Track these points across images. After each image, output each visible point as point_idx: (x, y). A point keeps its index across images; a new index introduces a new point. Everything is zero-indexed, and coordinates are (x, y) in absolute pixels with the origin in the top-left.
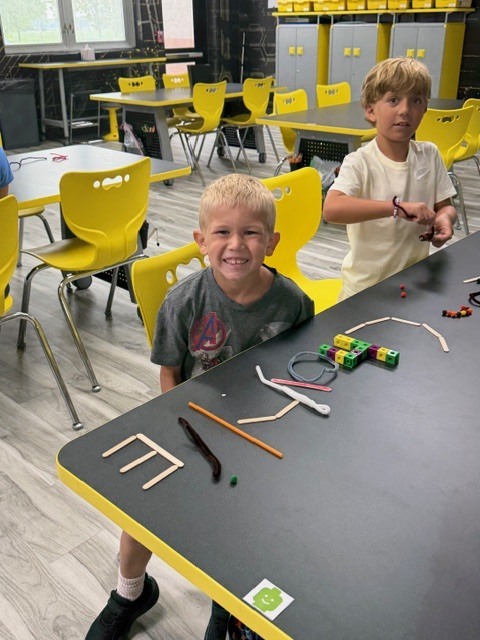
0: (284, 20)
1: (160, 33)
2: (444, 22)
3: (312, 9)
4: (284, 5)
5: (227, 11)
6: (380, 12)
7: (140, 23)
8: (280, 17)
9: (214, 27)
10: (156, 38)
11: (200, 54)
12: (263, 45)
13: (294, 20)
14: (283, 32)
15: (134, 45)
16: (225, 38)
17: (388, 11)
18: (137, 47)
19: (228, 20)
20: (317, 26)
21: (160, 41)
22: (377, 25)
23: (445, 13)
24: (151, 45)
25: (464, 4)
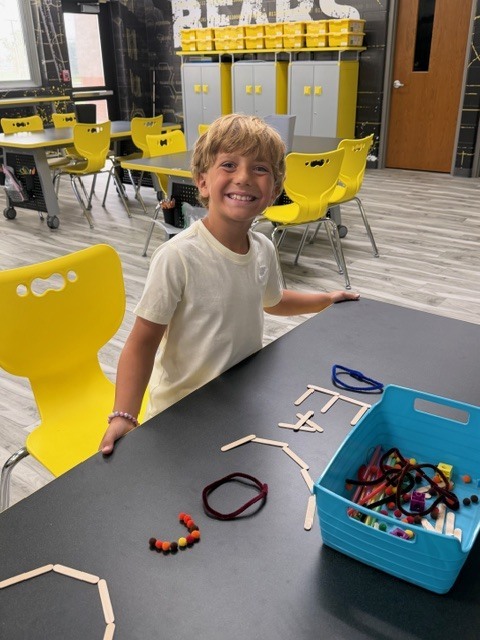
0: (189, 59)
1: (65, 72)
2: (337, 60)
3: (214, 49)
4: (188, 44)
5: (135, 50)
6: (277, 51)
7: (44, 62)
8: (185, 56)
9: (123, 65)
10: (62, 77)
11: (111, 93)
12: (172, 83)
13: (197, 58)
14: (187, 70)
15: (40, 84)
16: (134, 76)
17: (285, 50)
18: (43, 86)
19: (136, 59)
20: (219, 64)
21: (66, 80)
22: (275, 64)
23: (338, 51)
24: (57, 84)
25: (355, 43)
